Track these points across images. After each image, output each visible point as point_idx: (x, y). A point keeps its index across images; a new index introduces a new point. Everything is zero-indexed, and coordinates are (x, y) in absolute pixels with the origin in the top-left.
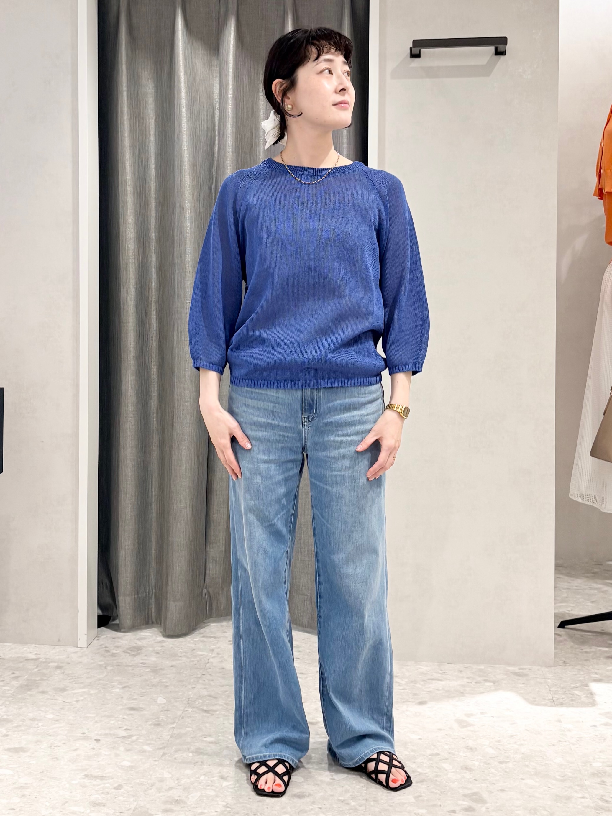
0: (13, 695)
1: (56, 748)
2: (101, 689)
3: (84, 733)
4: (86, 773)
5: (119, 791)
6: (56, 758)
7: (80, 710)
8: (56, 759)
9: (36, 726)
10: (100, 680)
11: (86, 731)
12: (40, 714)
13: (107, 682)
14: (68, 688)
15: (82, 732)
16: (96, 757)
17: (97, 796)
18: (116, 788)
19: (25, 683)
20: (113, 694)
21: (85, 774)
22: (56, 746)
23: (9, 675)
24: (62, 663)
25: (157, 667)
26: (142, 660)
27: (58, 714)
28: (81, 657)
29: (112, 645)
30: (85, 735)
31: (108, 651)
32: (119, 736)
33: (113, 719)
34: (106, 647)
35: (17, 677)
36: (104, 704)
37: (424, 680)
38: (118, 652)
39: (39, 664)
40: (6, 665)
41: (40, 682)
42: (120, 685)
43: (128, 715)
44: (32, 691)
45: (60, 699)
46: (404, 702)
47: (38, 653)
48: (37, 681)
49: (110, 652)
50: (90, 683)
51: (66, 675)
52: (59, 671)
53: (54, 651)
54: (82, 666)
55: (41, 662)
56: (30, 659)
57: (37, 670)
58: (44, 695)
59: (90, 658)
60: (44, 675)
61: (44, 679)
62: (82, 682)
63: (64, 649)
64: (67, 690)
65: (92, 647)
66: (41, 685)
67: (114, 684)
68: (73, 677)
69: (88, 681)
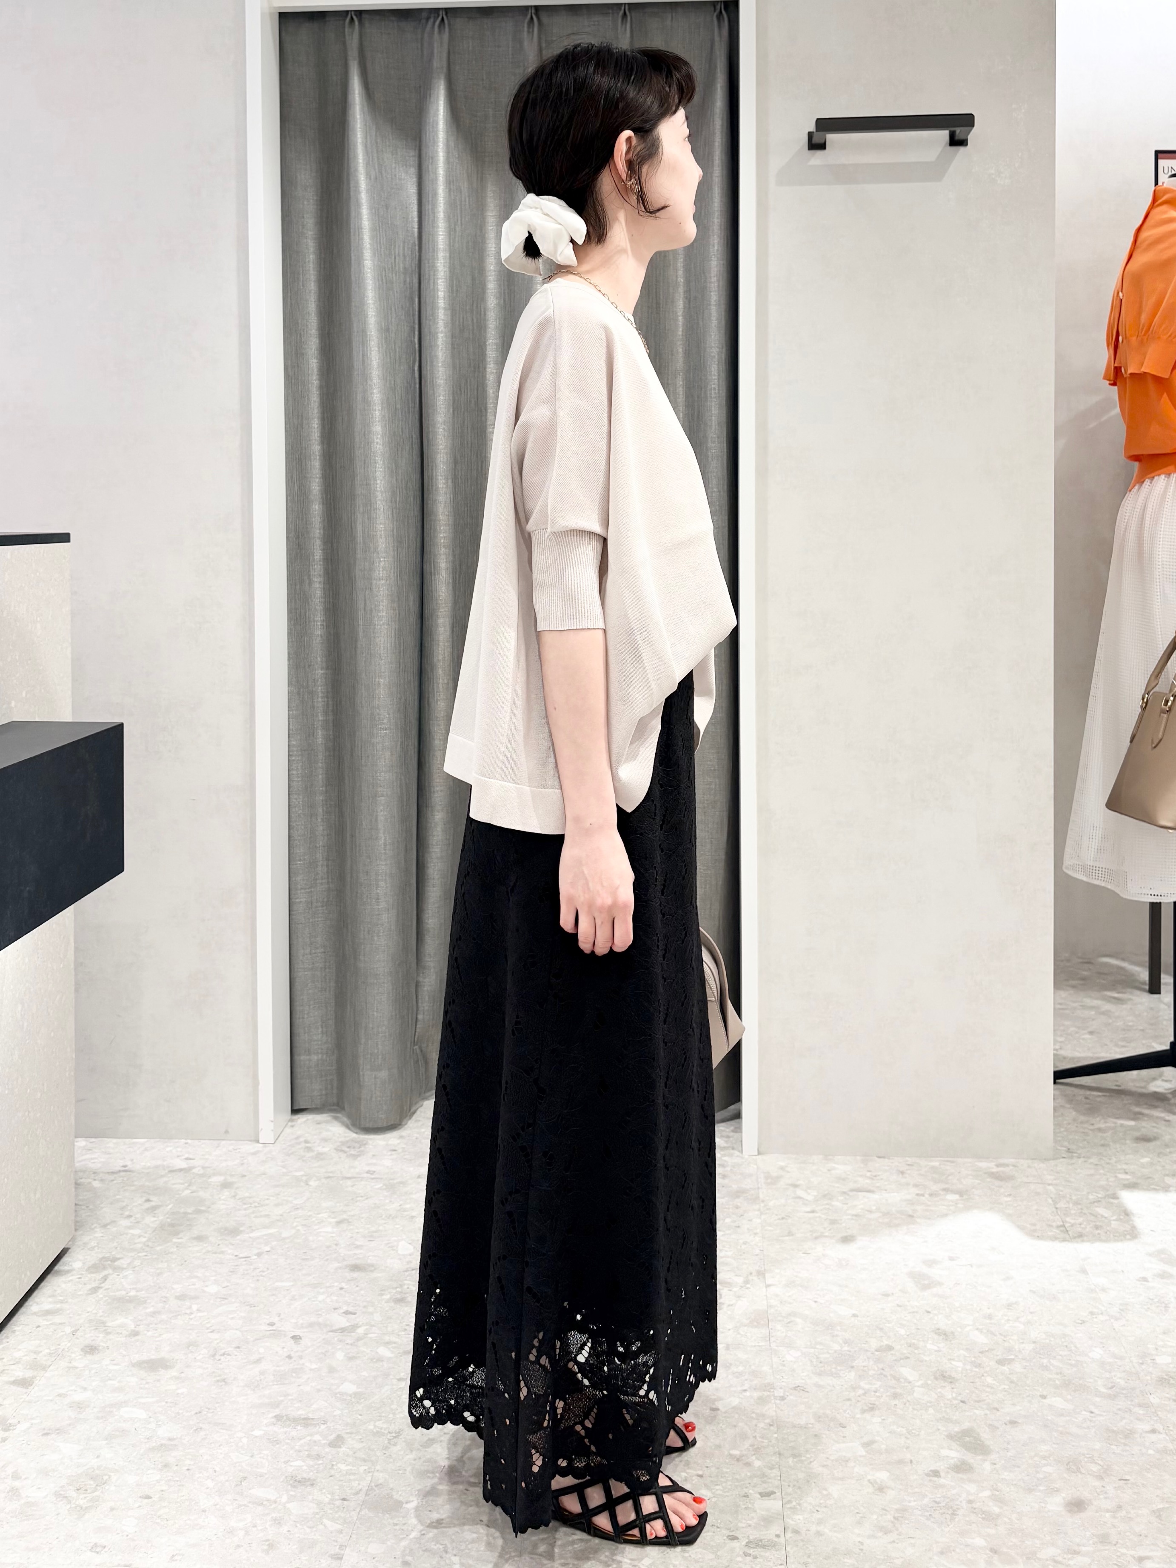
0: (148, 1246)
1: (222, 1358)
2: (300, 1228)
3: (272, 1324)
4: (277, 1412)
5: (339, 1449)
6: (224, 1380)
7: (264, 1274)
8: (223, 1383)
9: (188, 1311)
10: (298, 1208)
11: (275, 1319)
12: (194, 1285)
13: (310, 1213)
14: (241, 1229)
15: (268, 1322)
16: (294, 1375)
17: (299, 1463)
18: (333, 1444)
19: (169, 1220)
20: (320, 1238)
21: (275, 1414)
22: (224, 1354)
23: (140, 1205)
24: (232, 1176)
25: (393, 1179)
26: (368, 1165)
27: (226, 1284)
28: (264, 1162)
29: (315, 1137)
30: (274, 1328)
31: (309, 1149)
32: (334, 1328)
33: (322, 1290)
34: (306, 1142)
35: (154, 1209)
36: (307, 1259)
37: (844, 1193)
38: (326, 1150)
39: (193, 1180)
40: (136, 1183)
41: (195, 1216)
42: (333, 1218)
43: (349, 1280)
44: (180, 1236)
45: (230, 1251)
46: (816, 1238)
47: (191, 1156)
48: (190, 1216)
49: (313, 1151)
50: (281, 1215)
51: (239, 1201)
52: (227, 1193)
53: (218, 1152)
54: (267, 1181)
55: (196, 1174)
56: (177, 1170)
57: (189, 1191)
58: (201, 1243)
59: (281, 1164)
60: (202, 1201)
61: (201, 1210)
62: (267, 1213)
63: (236, 1148)
64: (242, 1231)
65: (282, 1143)
66: (195, 1224)
67: (322, 1217)
68: (251, 1204)
69: (278, 1211)
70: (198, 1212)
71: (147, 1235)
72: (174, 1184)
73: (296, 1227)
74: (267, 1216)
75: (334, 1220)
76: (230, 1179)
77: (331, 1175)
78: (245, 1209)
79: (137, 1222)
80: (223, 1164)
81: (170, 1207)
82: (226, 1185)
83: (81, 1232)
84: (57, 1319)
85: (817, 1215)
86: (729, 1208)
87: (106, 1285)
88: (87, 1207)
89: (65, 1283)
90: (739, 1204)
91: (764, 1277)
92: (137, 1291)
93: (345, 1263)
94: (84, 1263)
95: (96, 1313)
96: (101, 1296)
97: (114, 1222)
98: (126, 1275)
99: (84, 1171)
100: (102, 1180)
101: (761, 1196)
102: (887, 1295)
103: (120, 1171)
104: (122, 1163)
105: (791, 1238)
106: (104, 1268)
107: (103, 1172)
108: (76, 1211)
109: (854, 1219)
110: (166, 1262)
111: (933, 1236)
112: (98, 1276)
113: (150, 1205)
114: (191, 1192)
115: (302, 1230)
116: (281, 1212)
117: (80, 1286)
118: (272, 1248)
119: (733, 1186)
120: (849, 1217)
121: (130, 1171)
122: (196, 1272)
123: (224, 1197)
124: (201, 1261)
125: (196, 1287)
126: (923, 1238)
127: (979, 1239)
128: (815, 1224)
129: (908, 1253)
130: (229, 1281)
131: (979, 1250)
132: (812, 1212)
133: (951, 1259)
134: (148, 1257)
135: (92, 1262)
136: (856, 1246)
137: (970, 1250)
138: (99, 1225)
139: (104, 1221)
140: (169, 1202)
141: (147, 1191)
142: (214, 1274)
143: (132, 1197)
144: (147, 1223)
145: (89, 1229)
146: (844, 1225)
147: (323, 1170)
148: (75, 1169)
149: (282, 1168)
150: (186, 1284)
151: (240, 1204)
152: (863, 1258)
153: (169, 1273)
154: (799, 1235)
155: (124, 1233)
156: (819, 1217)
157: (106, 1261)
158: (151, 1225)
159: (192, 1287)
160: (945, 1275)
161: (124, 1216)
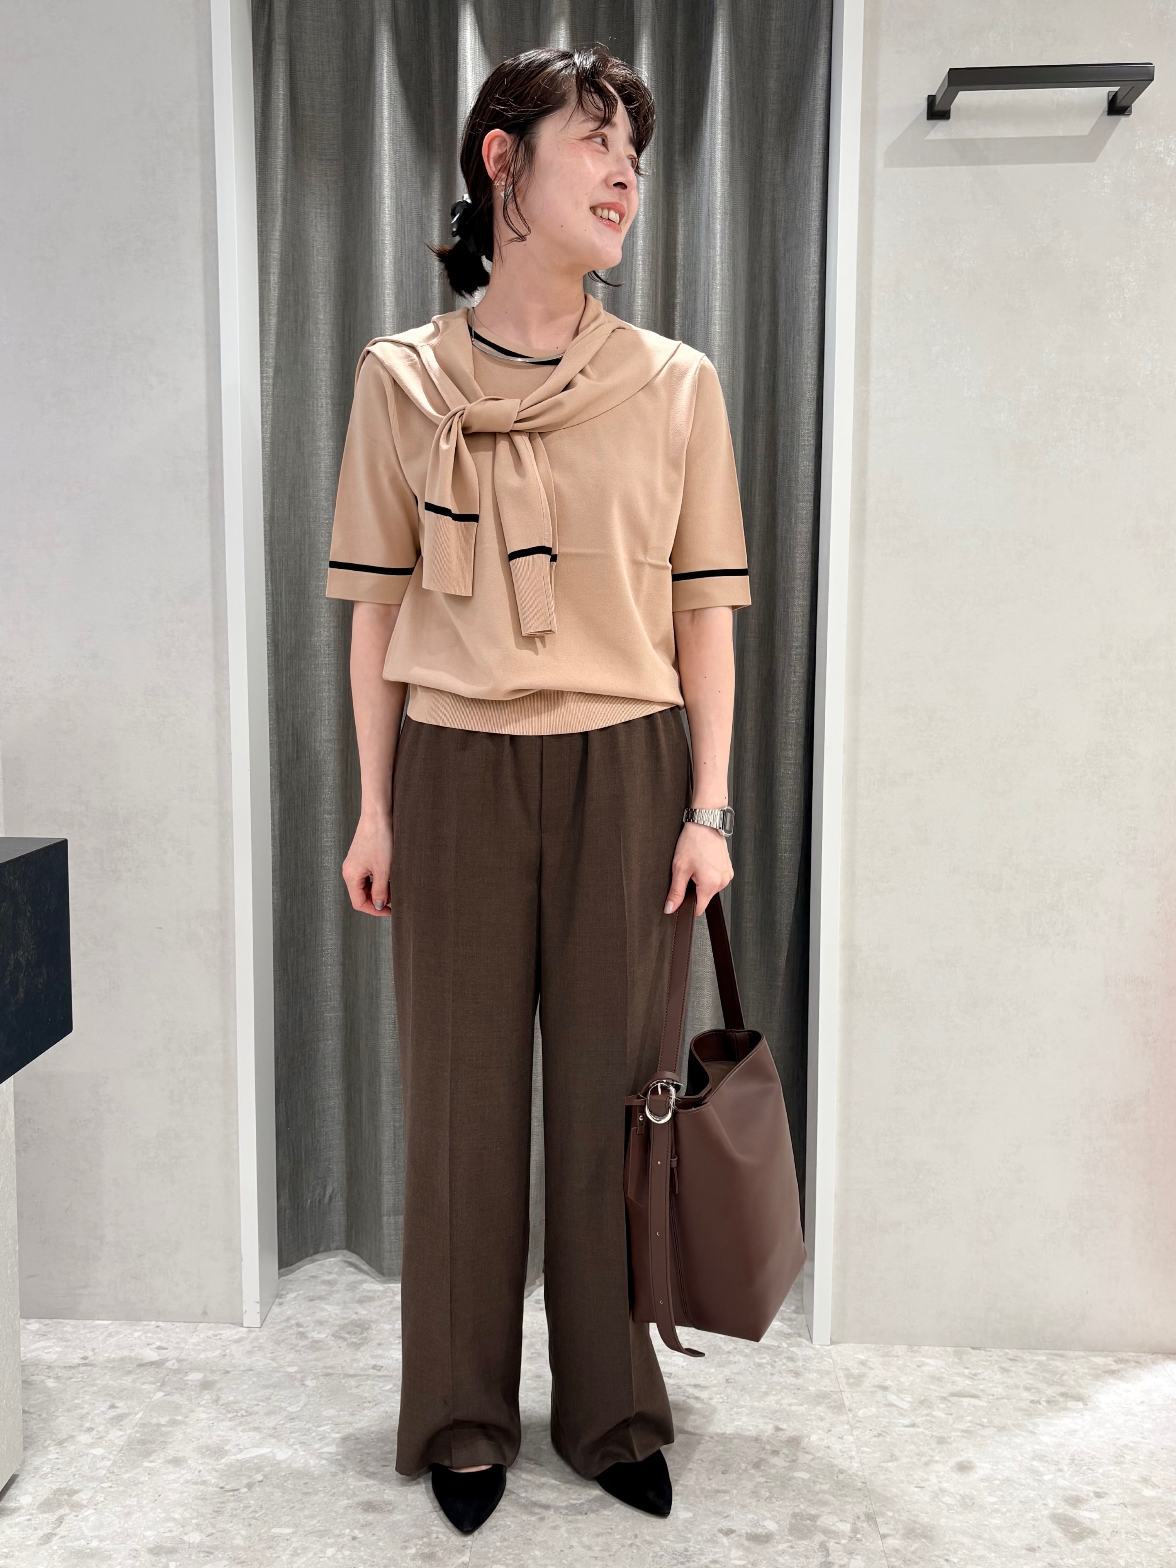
0: (113, 1472)
2: (297, 1446)
7: (257, 1515)
10: (293, 1419)
12: (171, 1531)
14: (227, 1448)
19: (138, 1435)
23: (104, 1413)
24: (213, 1372)
26: (373, 1357)
27: (210, 1530)
28: (250, 1353)
29: (309, 1318)
31: (302, 1335)
33: (330, 1541)
34: (299, 1325)
35: (120, 1418)
36: (309, 1493)
37: (945, 1399)
38: (323, 1336)
39: (166, 1379)
40: (98, 1382)
41: (169, 1429)
42: (337, 1433)
43: (362, 1526)
44: (152, 1458)
45: (213, 1481)
46: (926, 1464)
47: (163, 1344)
48: (163, 1429)
49: (306, 1338)
50: (275, 1429)
51: (223, 1407)
52: (207, 1397)
53: (194, 1340)
54: (255, 1379)
55: (171, 1369)
56: (147, 1363)
57: (163, 1394)
58: (178, 1469)
59: (269, 1355)
60: (177, 1407)
61: (176, 1420)
62: (256, 1426)
63: (216, 1333)
64: (227, 1451)
65: (271, 1326)
66: (170, 1440)
67: (324, 1431)
68: (237, 1412)
69: (271, 1422)
70: (173, 1423)
71: (111, 1457)
72: (144, 1383)
73: (292, 1445)
74: (256, 1429)
75: (338, 1435)
76: (211, 1378)
77: (330, 1371)
78: (230, 1420)
79: (100, 1438)
80: (202, 1356)
81: (139, 1415)
82: (206, 1385)
83: (32, 1452)
85: (920, 1430)
86: (811, 1420)
87: (61, 1531)
88: (40, 1415)
89: (11, 1527)
90: (822, 1414)
91: (876, 1523)
92: (100, 1541)
93: (356, 1499)
94: (34, 1498)
96: (55, 1547)
97: (72, 1437)
98: (87, 1516)
99: (36, 1365)
100: (57, 1378)
101: (847, 1403)
102: (1031, 1549)
103: (79, 1365)
104: (81, 1353)
105: (895, 1464)
106: (60, 1505)
107: (58, 1366)
108: (25, 1421)
109: (965, 1437)
110: (134, 1497)
111: (1067, 1462)
112: (51, 1517)
113: (115, 1413)
114: (165, 1395)
115: (299, 1450)
116: (272, 1425)
117: (30, 1531)
118: (265, 1476)
119: (811, 1388)
120: (959, 1434)
121: (91, 1365)
122: (173, 1512)
123: (204, 1402)
124: (178, 1495)
125: (174, 1533)
126: (1055, 1464)
127: (1124, 1466)
128: (921, 1444)
129: (1044, 1487)
130: (214, 1526)
131: (1128, 1482)
132: (913, 1425)
133: (1098, 1495)
134: (112, 1490)
135: (45, 1496)
136: (977, 1476)
137: (1118, 1483)
138: (54, 1441)
139: (59, 1436)
140: (138, 1409)
141: (111, 1392)
142: (195, 1514)
143: (94, 1402)
144: (113, 1439)
145: (41, 1448)
146: (955, 1445)
147: (320, 1364)
148: (22, 1362)
149: (270, 1361)
150: (162, 1530)
151: (224, 1411)
152: (990, 1495)
153: (140, 1514)
154: (905, 1460)
155: (84, 1454)
156: (923, 1433)
157: (62, 1495)
158: (116, 1441)
159: (168, 1534)
160: (1098, 1520)
161: (84, 1429)
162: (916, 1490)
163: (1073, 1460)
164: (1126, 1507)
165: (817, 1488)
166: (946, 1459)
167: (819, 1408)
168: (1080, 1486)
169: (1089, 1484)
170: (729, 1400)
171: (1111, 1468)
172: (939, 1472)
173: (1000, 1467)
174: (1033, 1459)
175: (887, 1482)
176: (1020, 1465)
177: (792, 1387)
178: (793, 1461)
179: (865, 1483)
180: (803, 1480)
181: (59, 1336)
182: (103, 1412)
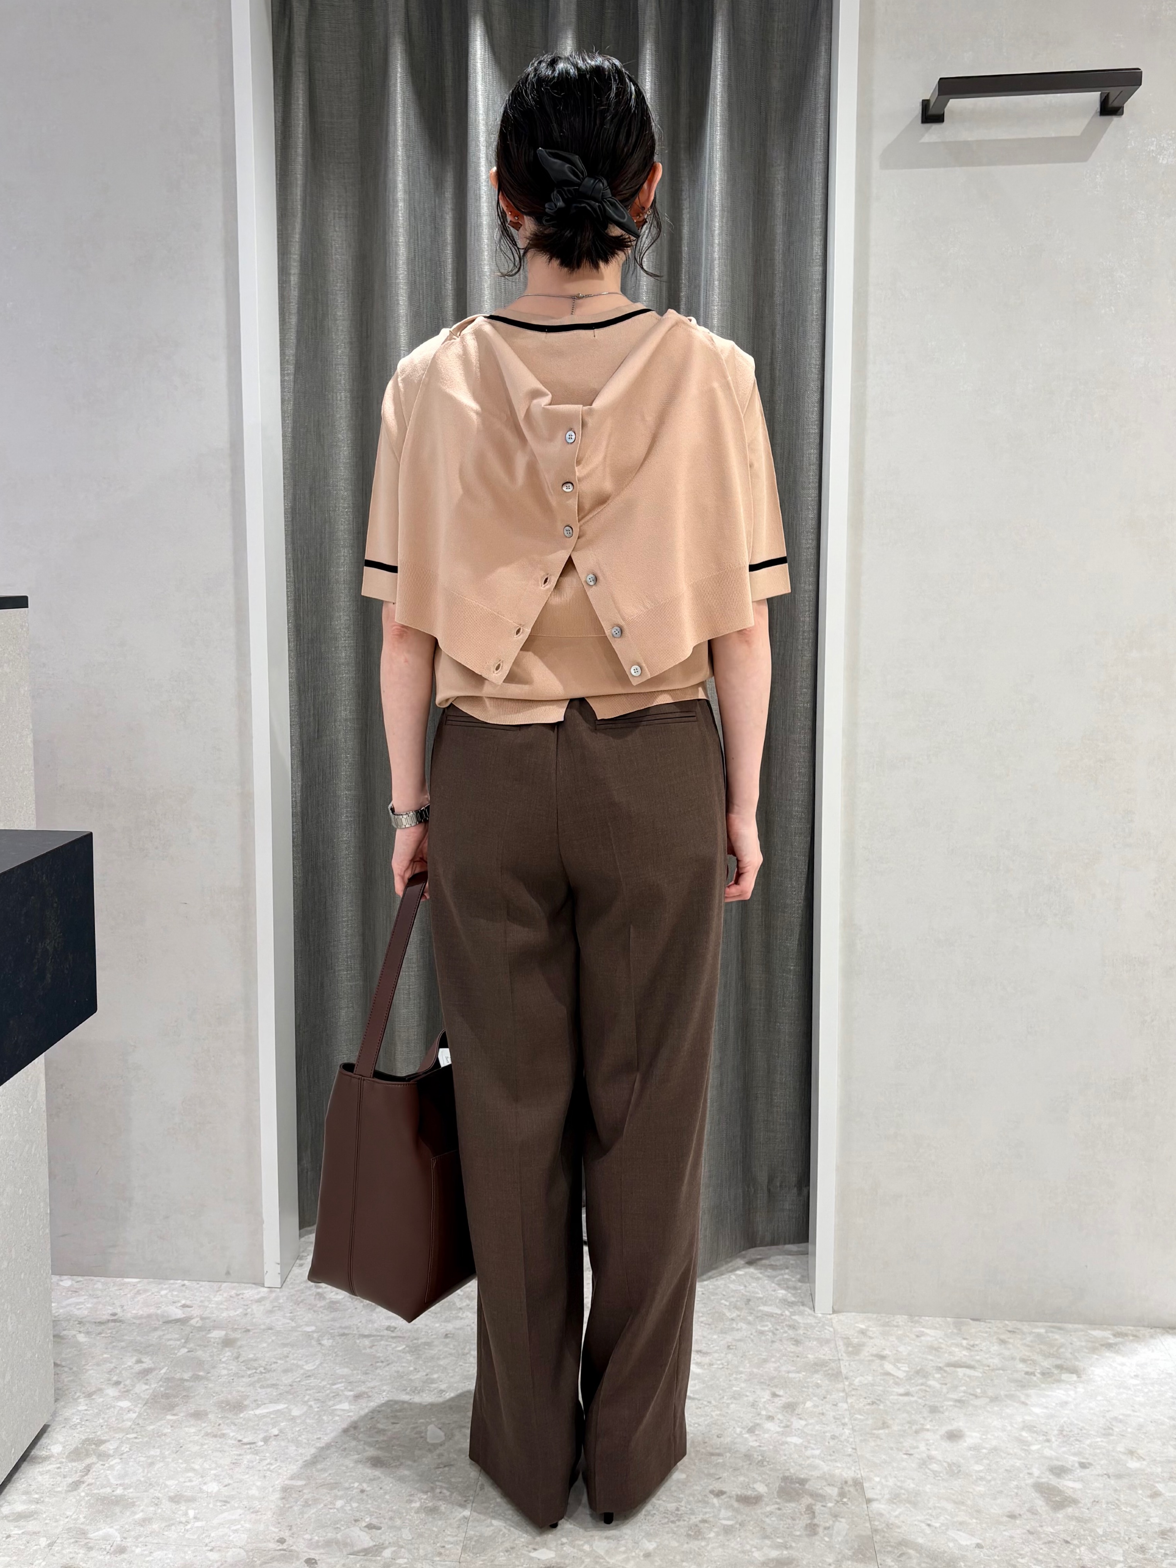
0: (138, 1424)
2: (312, 1403)
3: (282, 1541)
9: (183, 1519)
10: (309, 1376)
12: (190, 1481)
14: (245, 1403)
15: (277, 1538)
19: (162, 1389)
24: (234, 1330)
25: (417, 1339)
27: (227, 1481)
28: (270, 1312)
30: (284, 1546)
31: (321, 1296)
32: (356, 1549)
33: (340, 1493)
35: (147, 1372)
37: (940, 1368)
39: (190, 1337)
40: (126, 1337)
41: (191, 1384)
42: (350, 1391)
43: (371, 1480)
44: (175, 1412)
45: (232, 1434)
46: (917, 1432)
47: (188, 1303)
48: (186, 1384)
49: (324, 1298)
50: (291, 1385)
51: (243, 1364)
52: (228, 1354)
53: (218, 1298)
54: (274, 1338)
55: (195, 1327)
56: (173, 1320)
57: (186, 1350)
58: (199, 1422)
59: (289, 1315)
60: (200, 1363)
61: (199, 1375)
62: (274, 1382)
63: (238, 1293)
64: (246, 1406)
65: (290, 1286)
66: (193, 1394)
67: (338, 1388)
68: (256, 1369)
69: (287, 1379)
70: (196, 1378)
71: (137, 1410)
72: (169, 1340)
73: (307, 1402)
74: (273, 1386)
75: (351, 1393)
76: (233, 1335)
77: (346, 1331)
78: (249, 1376)
79: (128, 1391)
80: (225, 1314)
81: (163, 1371)
82: (228, 1343)
83: (62, 1404)
84: (32, 1526)
85: (913, 1399)
86: (808, 1387)
87: (89, 1479)
88: (71, 1369)
89: (42, 1474)
90: (819, 1382)
91: (863, 1488)
92: (125, 1489)
93: (366, 1454)
94: (64, 1447)
95: (76, 1519)
96: (83, 1494)
97: (100, 1390)
98: (112, 1466)
99: (69, 1320)
100: (88, 1333)
101: (844, 1371)
102: (1012, 1516)
103: (108, 1321)
104: (110, 1310)
105: (887, 1431)
106: (88, 1455)
107: (89, 1322)
108: (56, 1374)
109: (957, 1407)
110: (159, 1447)
111: (1056, 1432)
112: (80, 1466)
113: (141, 1368)
114: (189, 1352)
115: (314, 1406)
116: (290, 1381)
117: (59, 1478)
118: (281, 1431)
119: (809, 1356)
120: (951, 1403)
121: (120, 1321)
122: (193, 1463)
123: (226, 1358)
124: (199, 1447)
125: (193, 1484)
126: (1044, 1435)
127: (1112, 1438)
128: (913, 1412)
129: (1030, 1456)
130: (231, 1477)
131: (1113, 1454)
132: (907, 1394)
133: (1083, 1466)
134: (137, 1441)
135: (74, 1446)
136: (965, 1444)
137: (1104, 1454)
138: (84, 1393)
139: (88, 1389)
140: (162, 1364)
141: (138, 1348)
142: (214, 1466)
143: (121, 1356)
144: (138, 1392)
145: (71, 1400)
146: (947, 1414)
147: (337, 1325)
148: (55, 1317)
149: (290, 1321)
150: (182, 1480)
151: (244, 1368)
152: (976, 1463)
153: (162, 1464)
154: (895, 1428)
155: (111, 1407)
156: (916, 1402)
157: (90, 1444)
158: (141, 1395)
159: (188, 1484)
160: (1080, 1490)
161: (112, 1382)
162: (905, 1456)
163: (1061, 1431)
164: (1109, 1477)
165: (809, 1453)
166: (937, 1427)
167: (816, 1376)
168: (1066, 1456)
169: (1075, 1454)
170: (729, 1367)
171: (1099, 1439)
172: (928, 1440)
173: (989, 1436)
174: (1023, 1429)
175: (877, 1448)
176: (1009, 1435)
177: (791, 1354)
178: (787, 1426)
179: (855, 1449)
180: (796, 1445)
181: (91, 1292)
182: (130, 1366)
